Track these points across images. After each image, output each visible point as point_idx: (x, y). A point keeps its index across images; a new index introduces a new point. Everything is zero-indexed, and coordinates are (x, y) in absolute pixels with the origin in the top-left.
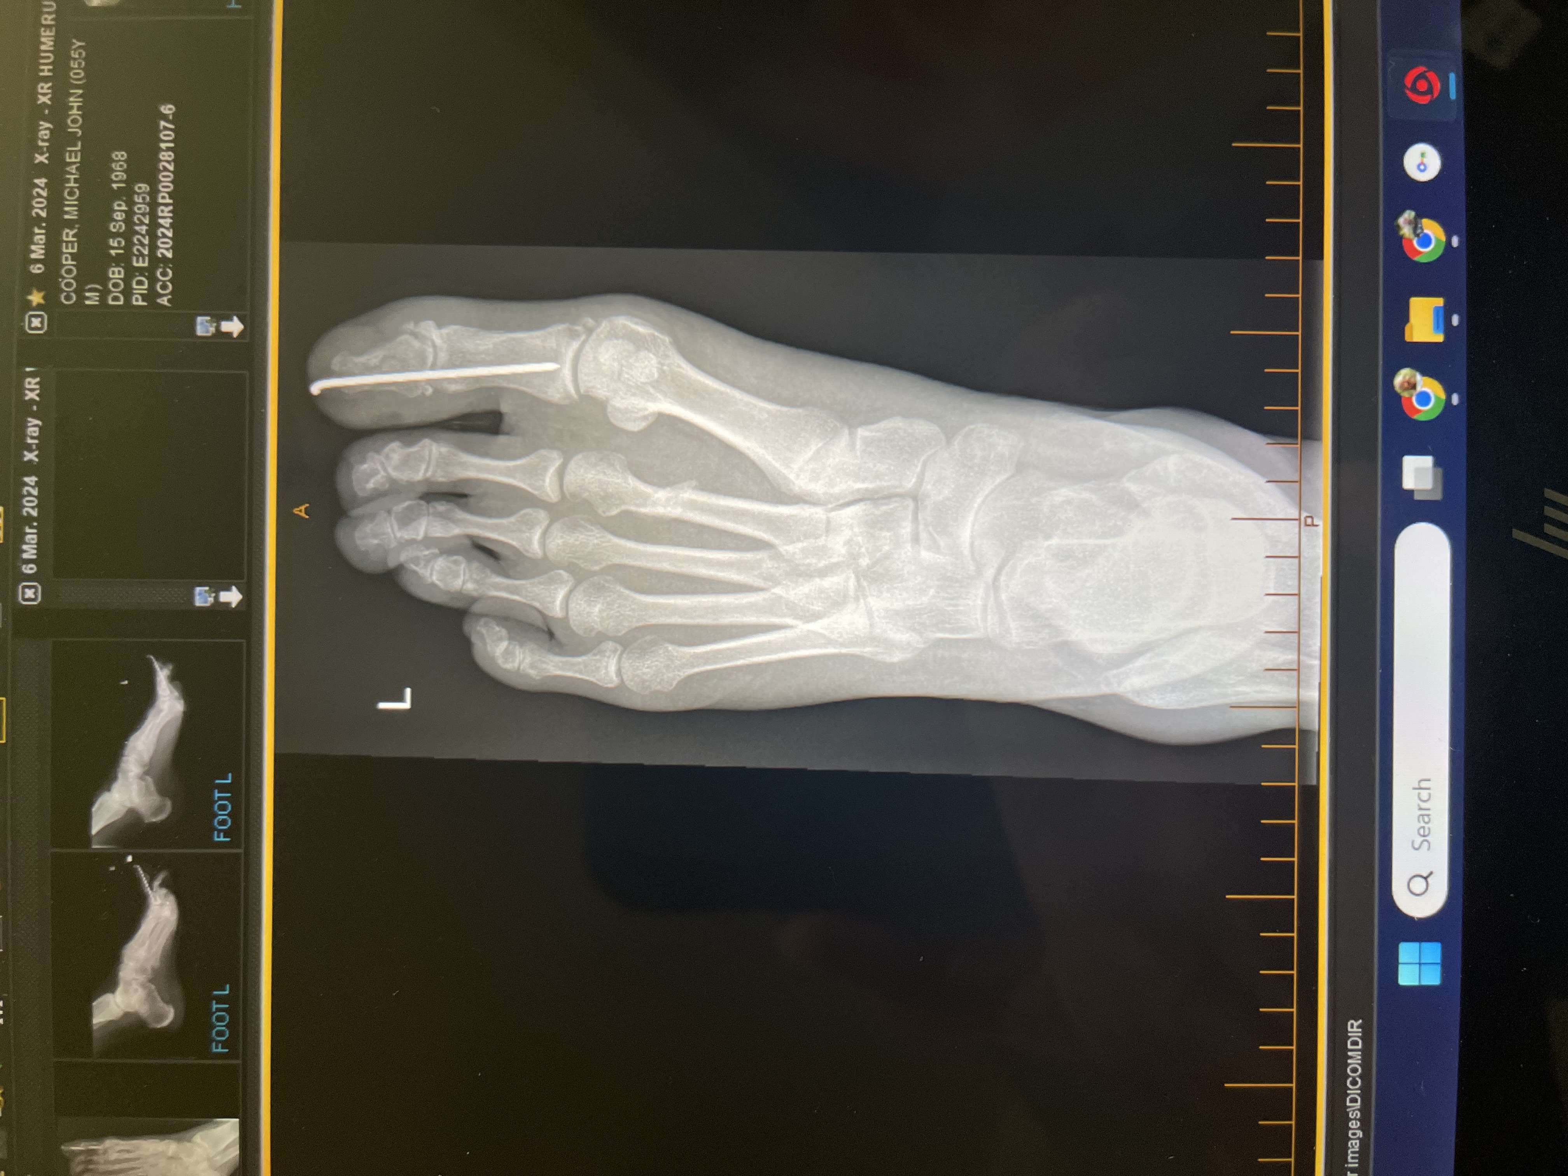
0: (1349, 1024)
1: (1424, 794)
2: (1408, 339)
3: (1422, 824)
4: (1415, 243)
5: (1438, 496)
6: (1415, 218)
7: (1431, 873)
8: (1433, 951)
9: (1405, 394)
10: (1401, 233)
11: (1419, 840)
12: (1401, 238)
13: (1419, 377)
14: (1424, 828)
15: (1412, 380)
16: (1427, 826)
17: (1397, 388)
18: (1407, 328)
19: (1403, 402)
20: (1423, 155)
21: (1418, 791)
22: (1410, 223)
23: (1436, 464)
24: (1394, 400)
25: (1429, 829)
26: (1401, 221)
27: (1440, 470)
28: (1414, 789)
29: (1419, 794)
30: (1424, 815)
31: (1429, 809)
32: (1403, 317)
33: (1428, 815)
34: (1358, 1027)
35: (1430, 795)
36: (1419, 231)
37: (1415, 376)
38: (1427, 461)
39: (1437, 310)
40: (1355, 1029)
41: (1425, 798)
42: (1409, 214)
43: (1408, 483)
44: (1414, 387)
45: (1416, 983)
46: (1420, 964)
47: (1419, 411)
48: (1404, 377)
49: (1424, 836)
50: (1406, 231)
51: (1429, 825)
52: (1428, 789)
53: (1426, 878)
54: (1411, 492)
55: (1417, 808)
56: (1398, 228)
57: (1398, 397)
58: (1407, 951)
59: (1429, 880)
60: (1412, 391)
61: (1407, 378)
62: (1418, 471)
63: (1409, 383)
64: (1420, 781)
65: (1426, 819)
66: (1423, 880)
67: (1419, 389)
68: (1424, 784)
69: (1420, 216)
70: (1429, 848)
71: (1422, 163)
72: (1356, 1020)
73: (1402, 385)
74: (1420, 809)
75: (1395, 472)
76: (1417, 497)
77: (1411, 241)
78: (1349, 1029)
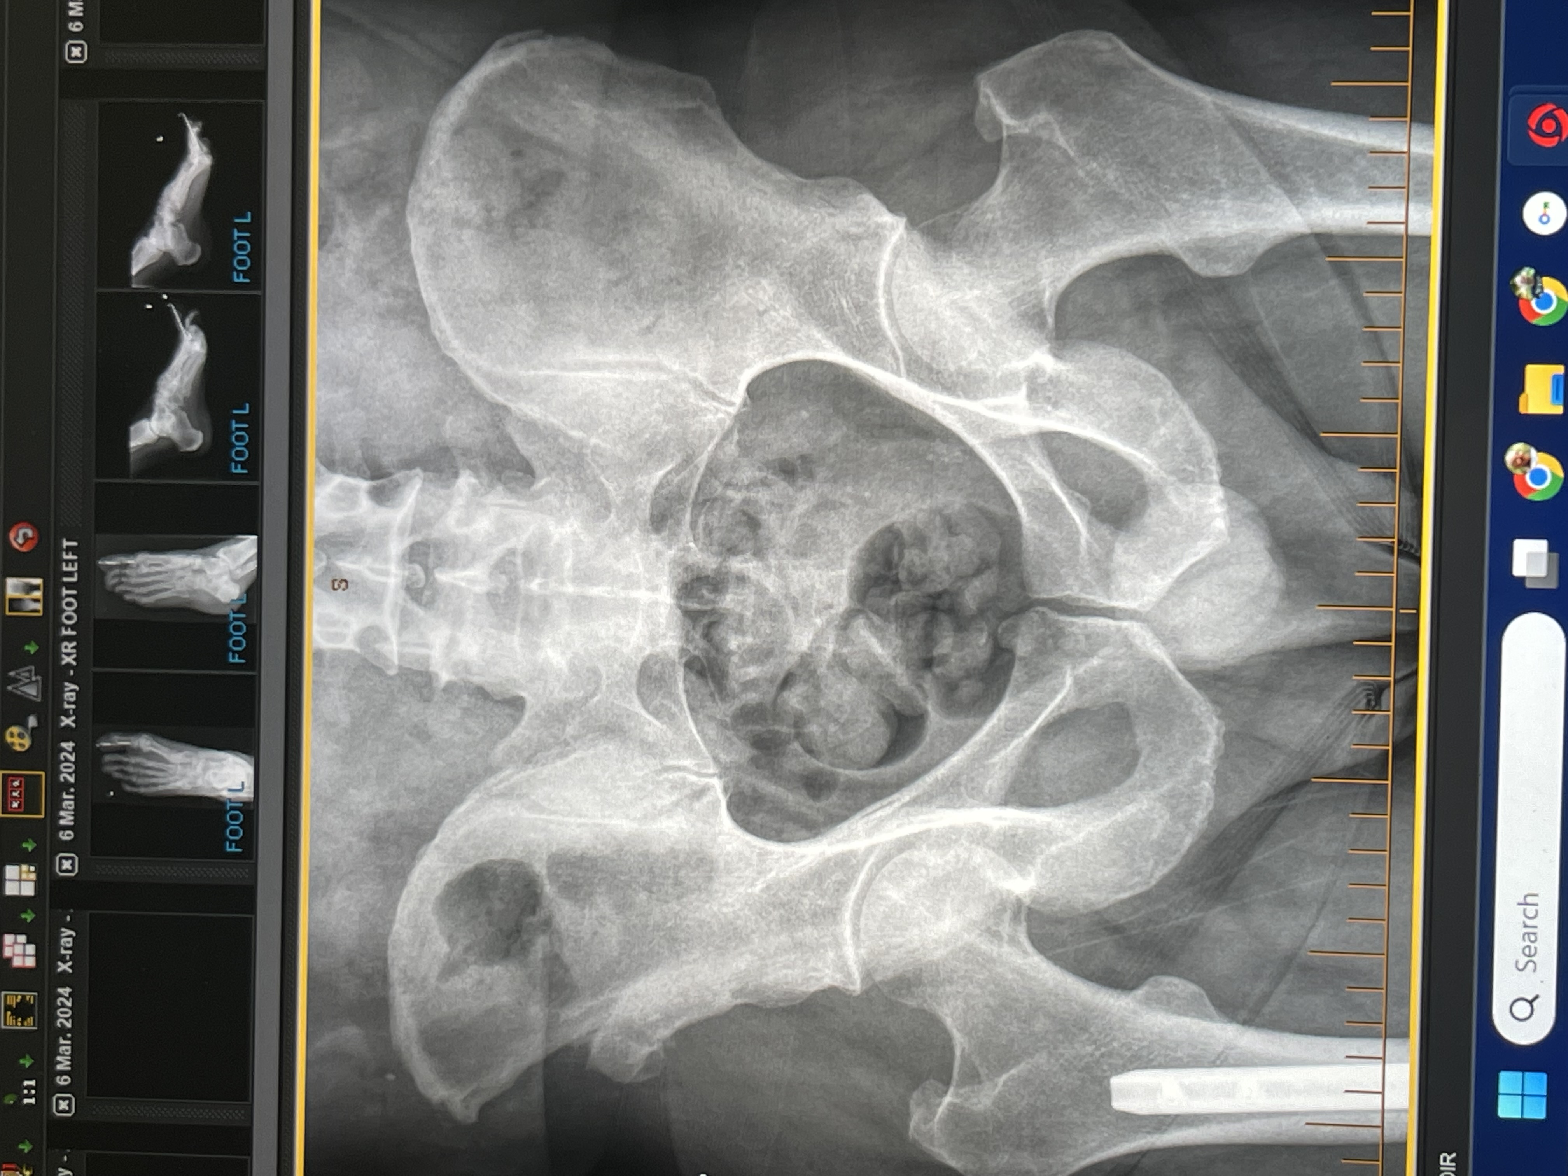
0: (1442, 1157)
1: (1531, 911)
2: (1522, 410)
3: (1528, 943)
4: (1533, 303)
5: (1553, 585)
6: (1535, 276)
7: (1537, 997)
8: (1538, 1082)
9: (1518, 472)
10: (1518, 293)
11: (1523, 960)
12: (1518, 298)
13: (1533, 452)
14: (1529, 947)
15: (1526, 456)
16: (1533, 945)
17: (1509, 464)
18: (1522, 399)
19: (1516, 481)
20: (1546, 205)
21: (1522, 907)
22: (1527, 281)
23: (1551, 549)
24: (1504, 477)
25: (1536, 948)
26: (1518, 280)
27: (1555, 555)
28: (1519, 904)
29: (1525, 910)
30: (1530, 934)
31: (1535, 927)
32: (1519, 386)
33: (1534, 934)
34: (1452, 1161)
35: (1537, 911)
36: (1538, 291)
37: (1529, 451)
38: (1542, 545)
39: (1556, 378)
40: (1448, 1163)
41: (1531, 915)
42: (1528, 272)
43: (1519, 569)
44: (1528, 463)
45: (1518, 1116)
46: (1523, 1095)
47: (1531, 490)
48: (1517, 453)
49: (1529, 956)
50: (1524, 291)
51: (1536, 944)
52: (1536, 905)
53: (1531, 1002)
54: (1522, 579)
55: (1522, 925)
56: (1515, 287)
57: (1511, 475)
58: (1508, 1081)
59: (1535, 1004)
60: (1526, 469)
61: (1521, 453)
62: (1531, 557)
63: (1522, 458)
64: (1525, 897)
65: (1533, 938)
66: (1527, 1005)
67: (1534, 465)
68: (1530, 900)
69: (1540, 273)
70: (1535, 970)
71: (1545, 215)
72: (1450, 1154)
73: (1514, 462)
74: (1526, 926)
75: (1505, 557)
76: (1529, 585)
77: (1528, 302)
78: (1442, 1163)
